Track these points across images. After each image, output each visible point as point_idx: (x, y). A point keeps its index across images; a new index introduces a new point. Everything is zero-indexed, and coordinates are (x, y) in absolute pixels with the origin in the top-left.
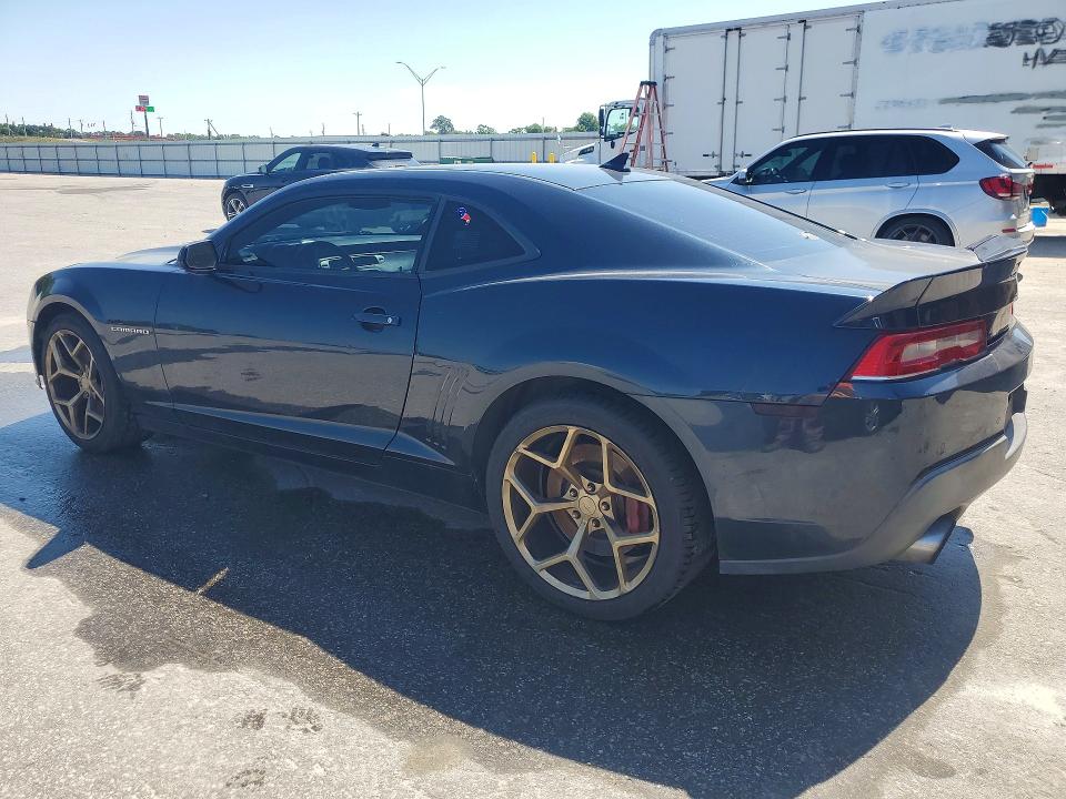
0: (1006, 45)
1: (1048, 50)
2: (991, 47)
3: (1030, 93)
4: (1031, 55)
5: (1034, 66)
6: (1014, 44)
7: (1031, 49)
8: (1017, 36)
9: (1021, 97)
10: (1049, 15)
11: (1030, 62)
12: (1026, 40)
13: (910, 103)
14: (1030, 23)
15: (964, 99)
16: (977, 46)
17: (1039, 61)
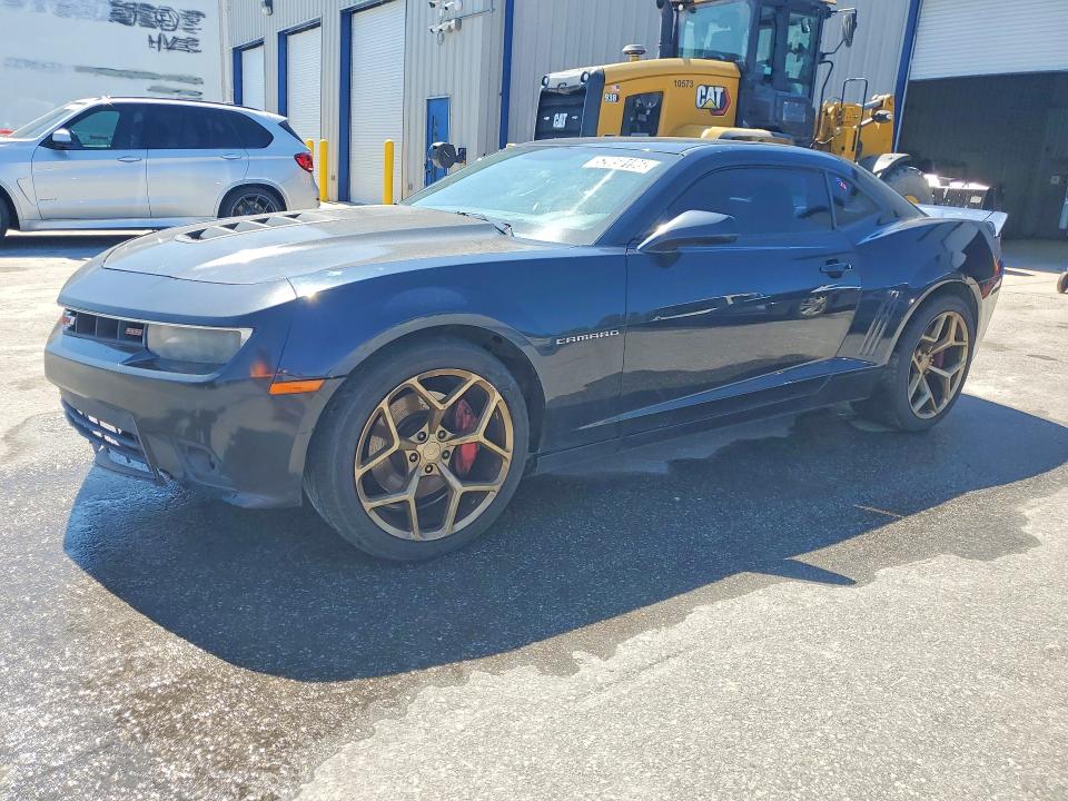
0: (130, 24)
1: (169, 36)
2: (116, 23)
3: (161, 73)
4: (155, 38)
5: (159, 49)
6: (137, 24)
7: (155, 33)
8: (138, 17)
9: (153, 76)
10: (165, 4)
11: (156, 45)
12: (147, 23)
13: (44, 66)
14: (149, 7)
15: (100, 71)
16: (102, 19)
17: (163, 45)
